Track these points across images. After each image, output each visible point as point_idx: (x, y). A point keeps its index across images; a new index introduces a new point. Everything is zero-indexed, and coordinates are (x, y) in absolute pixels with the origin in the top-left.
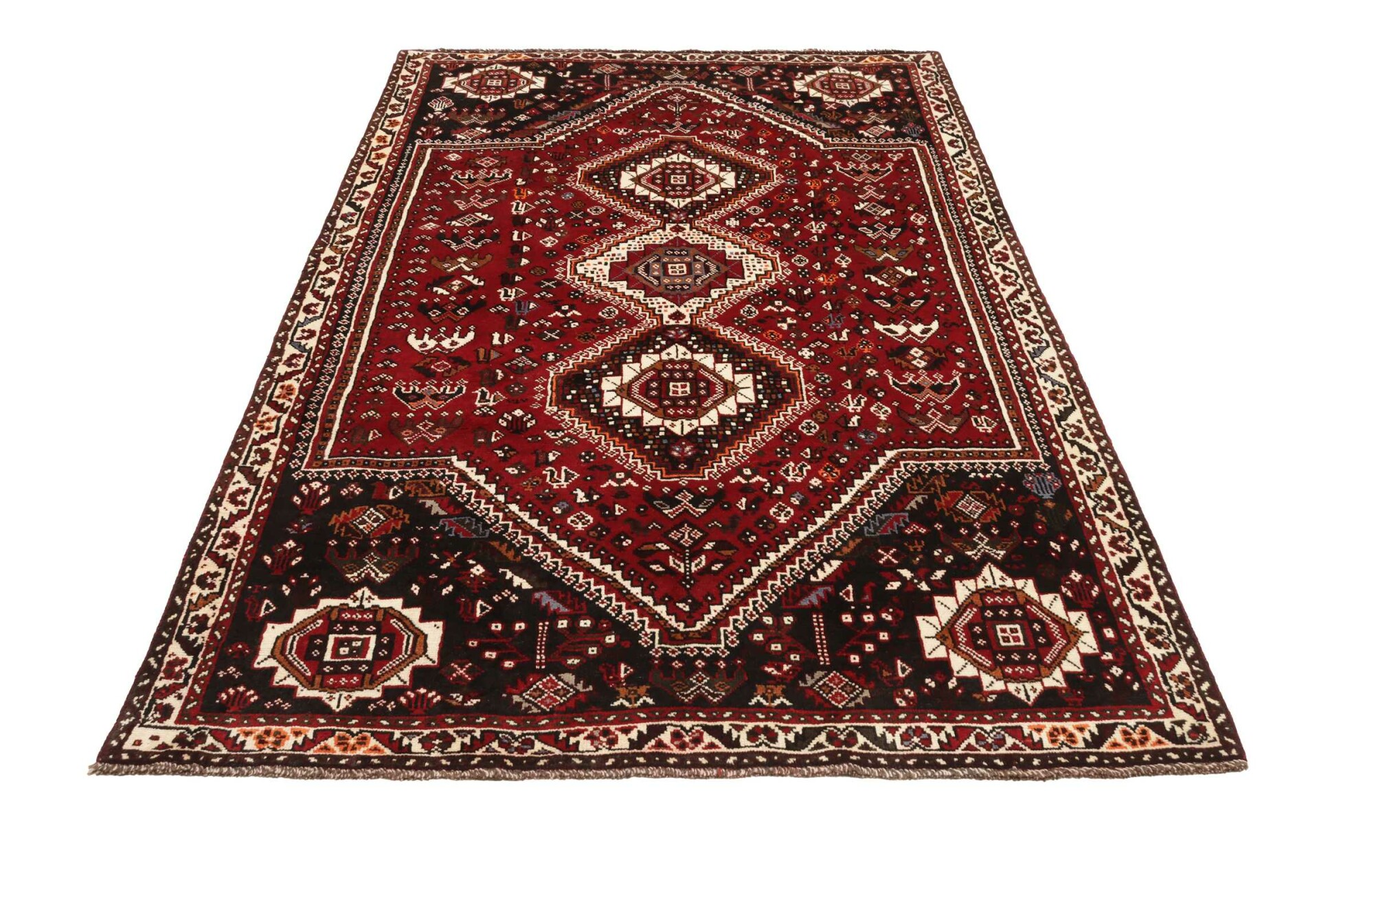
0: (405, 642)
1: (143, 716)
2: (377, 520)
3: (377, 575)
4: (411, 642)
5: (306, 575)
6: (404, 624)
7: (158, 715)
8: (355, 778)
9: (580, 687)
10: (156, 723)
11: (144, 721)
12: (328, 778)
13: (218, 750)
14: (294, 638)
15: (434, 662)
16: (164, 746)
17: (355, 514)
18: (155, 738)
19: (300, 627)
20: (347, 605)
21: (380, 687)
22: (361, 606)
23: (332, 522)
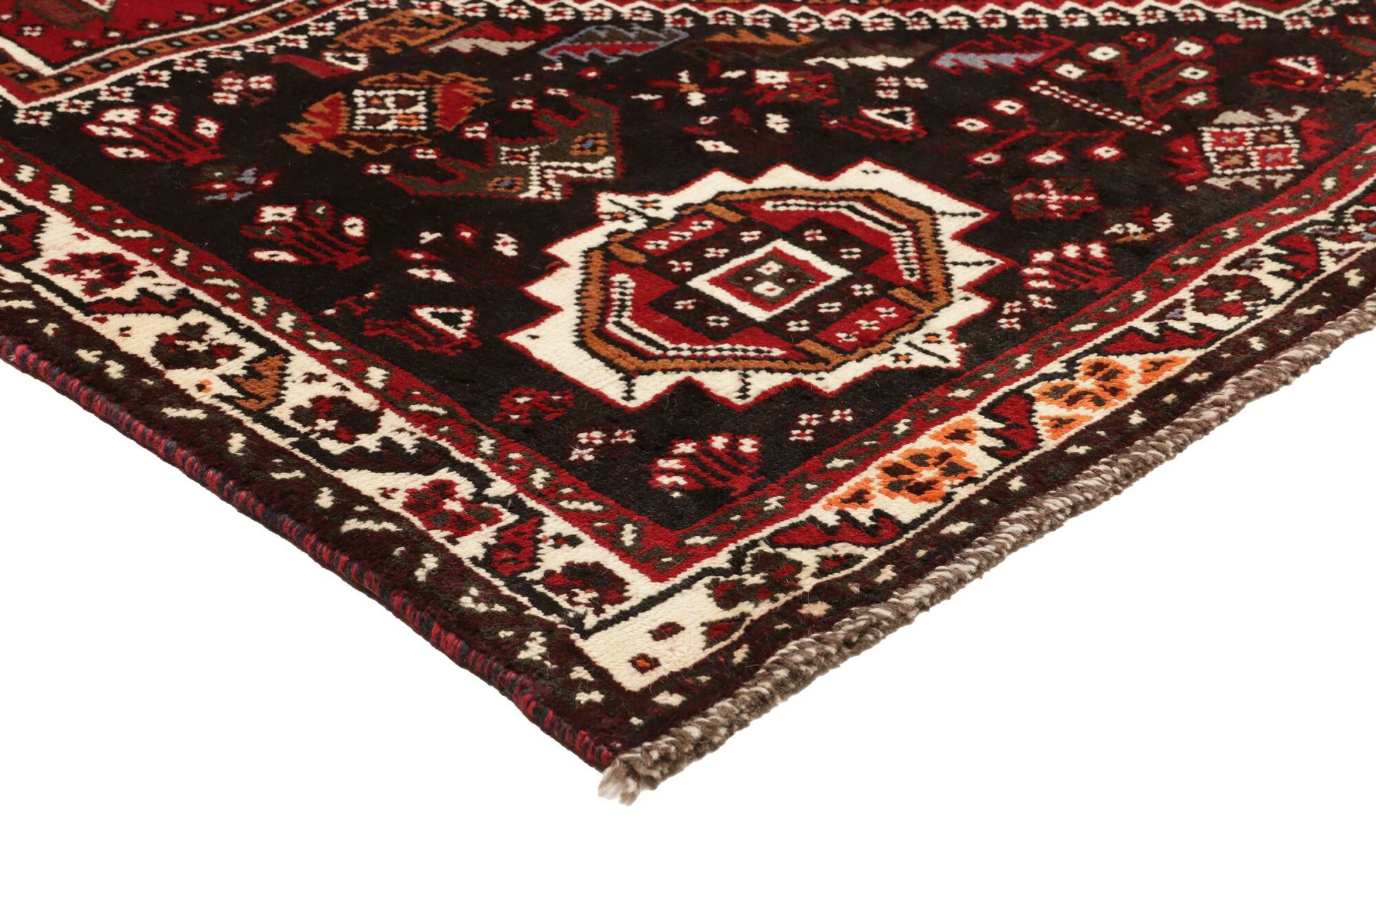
0: (857, 218)
1: (553, 618)
2: (403, 102)
3: (582, 170)
4: (869, 212)
5: (427, 237)
6: (801, 197)
7: (583, 596)
8: (1205, 429)
9: (1277, 117)
10: (611, 611)
11: (578, 622)
12: (1157, 462)
13: (851, 560)
14: (618, 324)
15: (974, 215)
16: (714, 631)
17: (333, 118)
18: (667, 631)
19: (593, 305)
20: (621, 231)
21: (958, 294)
22: (653, 222)
23: (304, 149)
